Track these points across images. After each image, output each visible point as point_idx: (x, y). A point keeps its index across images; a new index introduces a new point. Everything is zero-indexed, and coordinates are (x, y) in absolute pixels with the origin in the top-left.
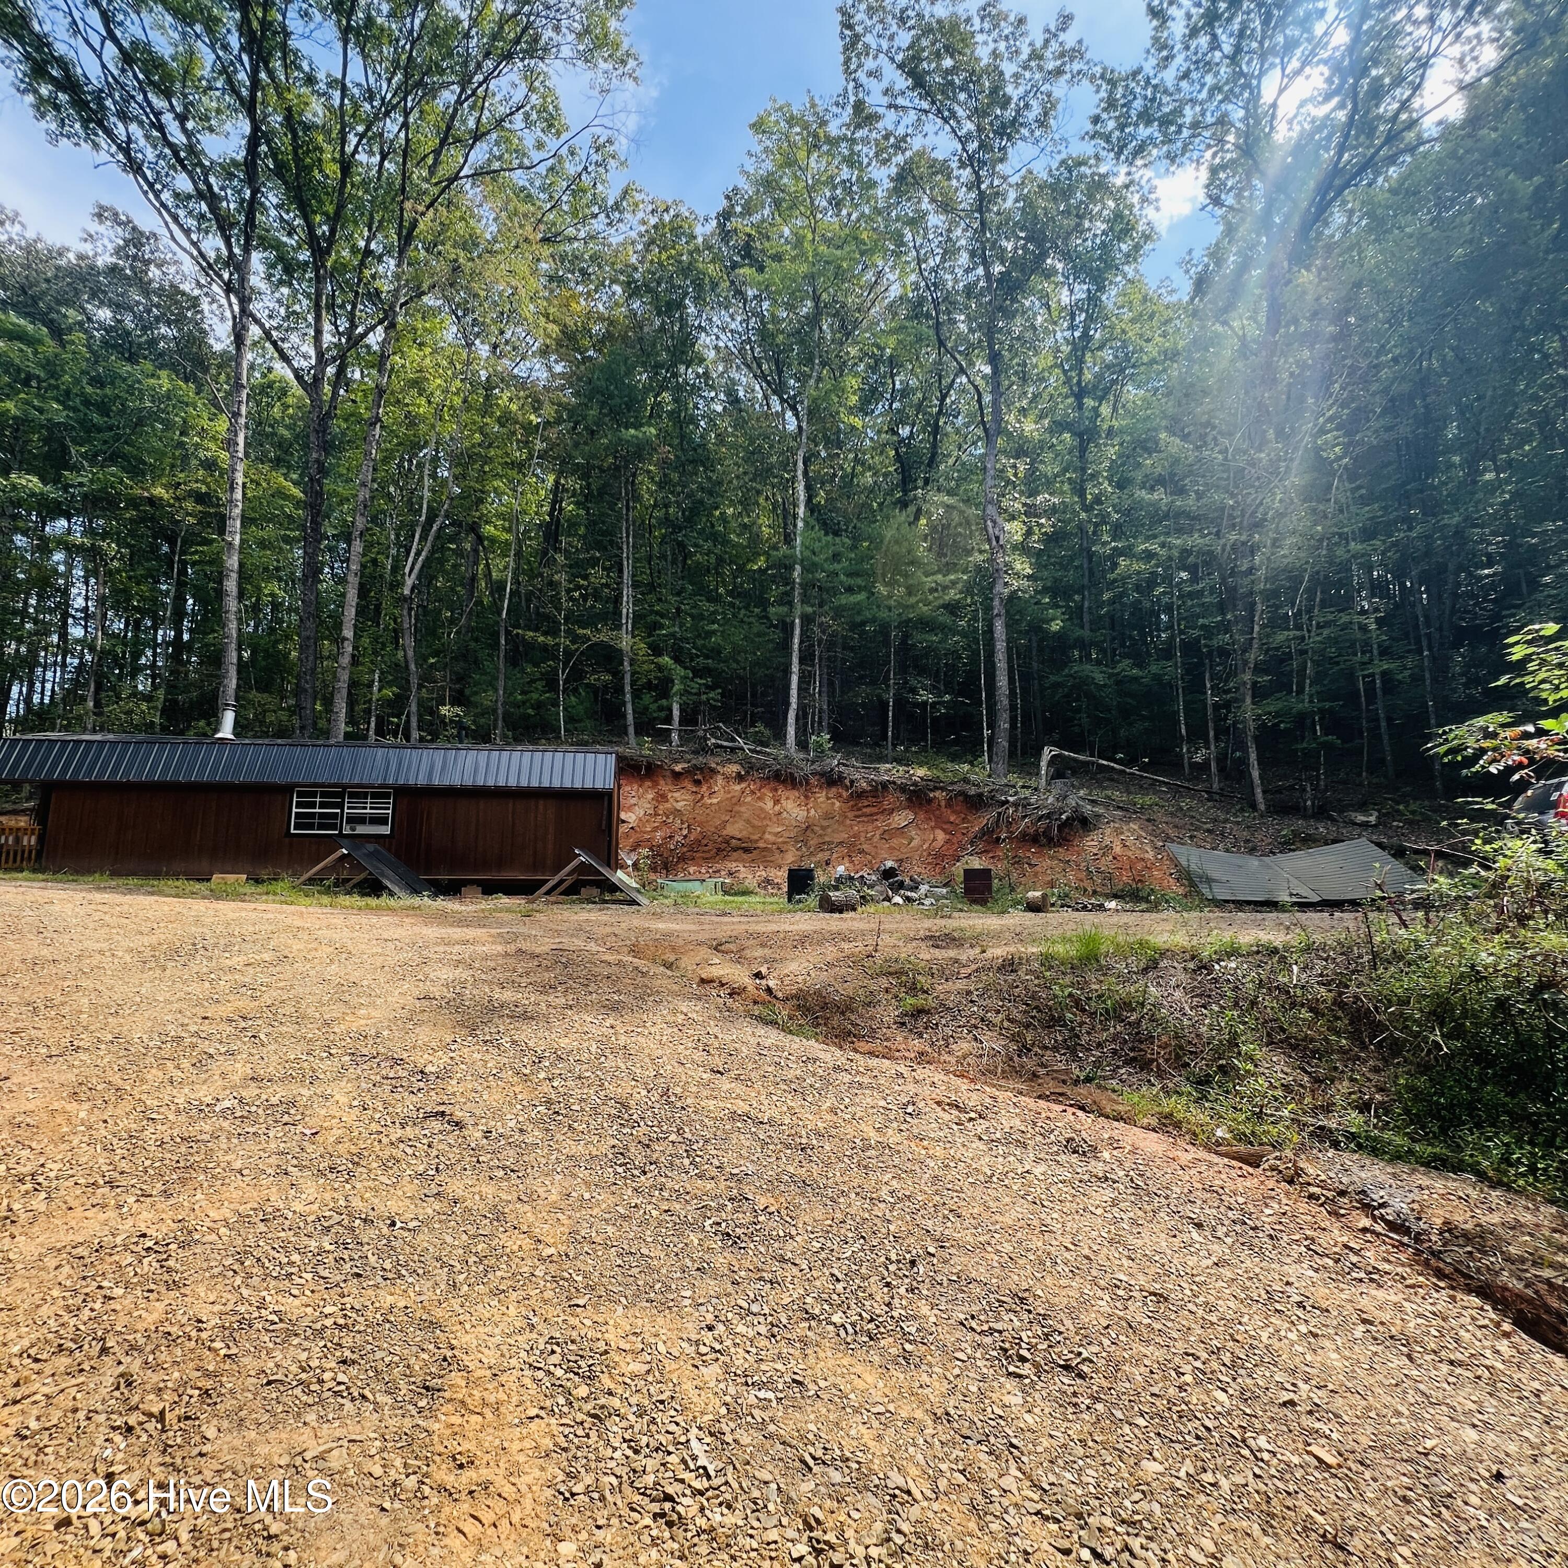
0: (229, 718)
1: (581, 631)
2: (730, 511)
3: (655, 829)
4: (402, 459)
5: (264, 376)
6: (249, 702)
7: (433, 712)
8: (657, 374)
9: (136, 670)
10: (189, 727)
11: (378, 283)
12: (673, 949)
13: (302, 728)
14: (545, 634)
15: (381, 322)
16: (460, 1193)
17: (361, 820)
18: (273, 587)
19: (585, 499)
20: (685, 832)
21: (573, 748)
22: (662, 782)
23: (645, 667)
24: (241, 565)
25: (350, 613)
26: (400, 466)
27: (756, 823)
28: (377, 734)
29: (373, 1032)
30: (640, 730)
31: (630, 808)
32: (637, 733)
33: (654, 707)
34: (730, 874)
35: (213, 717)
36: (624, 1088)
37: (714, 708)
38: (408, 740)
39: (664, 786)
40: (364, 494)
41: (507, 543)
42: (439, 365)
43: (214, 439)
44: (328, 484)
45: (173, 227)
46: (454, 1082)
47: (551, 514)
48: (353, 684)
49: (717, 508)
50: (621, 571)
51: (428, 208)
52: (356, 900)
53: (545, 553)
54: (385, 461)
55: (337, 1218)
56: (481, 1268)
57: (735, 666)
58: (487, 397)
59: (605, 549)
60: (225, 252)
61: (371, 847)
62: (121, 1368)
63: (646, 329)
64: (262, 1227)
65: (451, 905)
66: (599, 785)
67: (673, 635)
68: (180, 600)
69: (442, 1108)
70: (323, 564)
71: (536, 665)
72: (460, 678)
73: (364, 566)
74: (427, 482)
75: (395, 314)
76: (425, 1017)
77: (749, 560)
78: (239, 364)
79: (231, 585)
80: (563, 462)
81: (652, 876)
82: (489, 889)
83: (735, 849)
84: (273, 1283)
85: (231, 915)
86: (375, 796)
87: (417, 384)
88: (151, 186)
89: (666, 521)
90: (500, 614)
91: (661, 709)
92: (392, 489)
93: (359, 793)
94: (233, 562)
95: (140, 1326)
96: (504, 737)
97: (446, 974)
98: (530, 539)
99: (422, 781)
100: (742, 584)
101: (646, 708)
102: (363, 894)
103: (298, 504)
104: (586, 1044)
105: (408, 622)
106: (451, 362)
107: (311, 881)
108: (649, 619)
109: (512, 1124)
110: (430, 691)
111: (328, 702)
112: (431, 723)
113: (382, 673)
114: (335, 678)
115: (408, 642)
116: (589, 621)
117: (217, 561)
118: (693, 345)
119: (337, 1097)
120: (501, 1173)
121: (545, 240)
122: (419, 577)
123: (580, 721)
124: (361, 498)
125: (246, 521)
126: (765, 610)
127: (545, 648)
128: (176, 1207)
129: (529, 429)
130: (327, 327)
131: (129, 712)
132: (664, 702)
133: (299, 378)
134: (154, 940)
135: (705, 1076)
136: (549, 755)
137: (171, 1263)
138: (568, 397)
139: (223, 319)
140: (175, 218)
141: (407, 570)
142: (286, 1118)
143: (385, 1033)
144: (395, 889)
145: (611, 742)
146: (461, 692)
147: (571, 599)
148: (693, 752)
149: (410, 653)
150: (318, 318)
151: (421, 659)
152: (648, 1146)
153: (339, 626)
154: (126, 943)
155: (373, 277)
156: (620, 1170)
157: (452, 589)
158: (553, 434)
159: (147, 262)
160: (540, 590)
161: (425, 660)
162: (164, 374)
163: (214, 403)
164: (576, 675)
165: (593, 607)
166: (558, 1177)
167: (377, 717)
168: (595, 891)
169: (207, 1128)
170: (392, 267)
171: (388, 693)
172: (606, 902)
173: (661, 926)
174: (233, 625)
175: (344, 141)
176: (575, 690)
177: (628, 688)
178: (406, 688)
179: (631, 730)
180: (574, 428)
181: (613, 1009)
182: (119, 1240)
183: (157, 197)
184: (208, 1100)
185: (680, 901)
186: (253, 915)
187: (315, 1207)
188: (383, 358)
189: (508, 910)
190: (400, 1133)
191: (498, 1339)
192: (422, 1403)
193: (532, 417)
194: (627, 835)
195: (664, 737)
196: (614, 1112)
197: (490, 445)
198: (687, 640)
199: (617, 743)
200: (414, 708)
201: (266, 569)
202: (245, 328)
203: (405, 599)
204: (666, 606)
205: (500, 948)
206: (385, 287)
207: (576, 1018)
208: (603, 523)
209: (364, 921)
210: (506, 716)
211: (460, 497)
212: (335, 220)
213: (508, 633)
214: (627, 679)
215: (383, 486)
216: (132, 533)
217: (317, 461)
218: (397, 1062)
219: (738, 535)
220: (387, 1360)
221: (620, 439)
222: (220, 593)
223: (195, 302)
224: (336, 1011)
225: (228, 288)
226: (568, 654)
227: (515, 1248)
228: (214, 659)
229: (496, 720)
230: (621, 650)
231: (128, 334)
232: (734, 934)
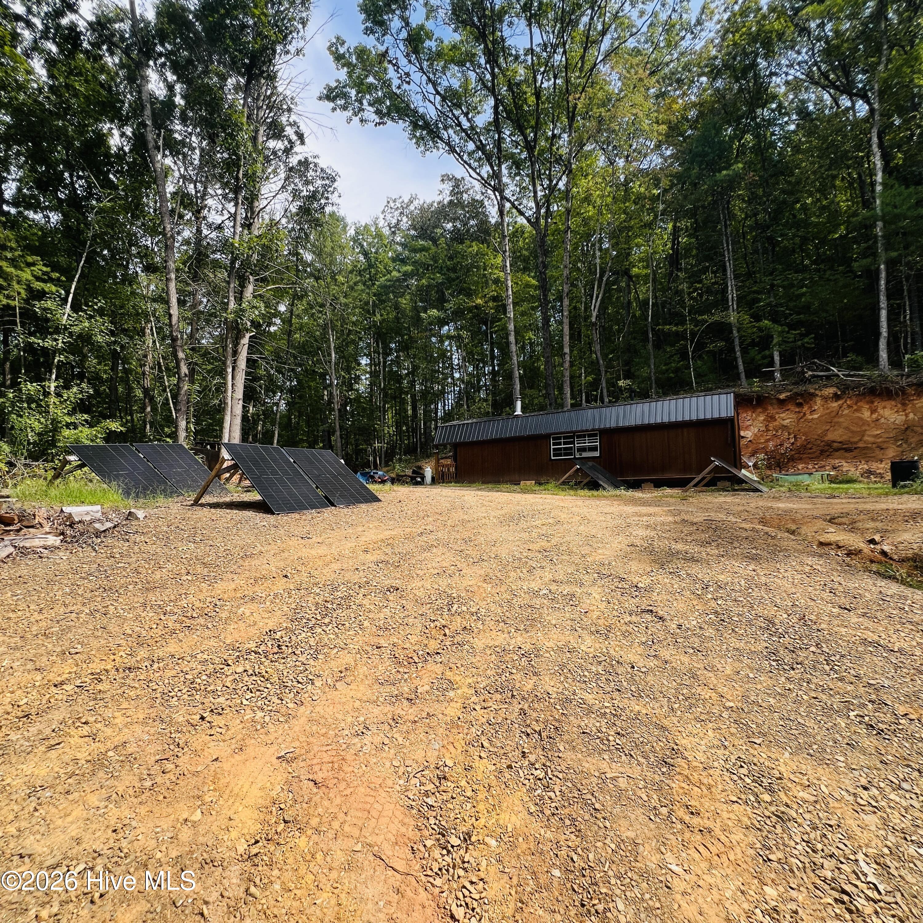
0: (519, 404)
1: (700, 318)
2: (809, 201)
3: (768, 441)
4: (583, 246)
5: (514, 227)
6: (526, 395)
7: (615, 385)
8: (740, 123)
9: (479, 389)
10: (502, 412)
11: (560, 151)
12: (794, 521)
13: (550, 404)
14: (676, 325)
15: (564, 174)
16: (668, 658)
17: (583, 450)
18: (531, 335)
19: (693, 232)
20: (792, 441)
21: (703, 394)
22: (770, 408)
23: (750, 331)
24: (515, 327)
25: (567, 339)
26: (583, 250)
27: (855, 429)
28: (586, 402)
29: (607, 562)
30: (749, 375)
31: (747, 428)
32: (747, 377)
33: (758, 357)
34: (834, 468)
35: (511, 404)
36: (770, 611)
37: (808, 349)
38: (603, 403)
39: (771, 410)
40: (566, 272)
41: (647, 275)
42: (597, 183)
43: (497, 268)
44: (549, 273)
45: (470, 170)
46: (655, 594)
47: (672, 248)
48: (572, 377)
49: (798, 202)
50: (725, 270)
51: (581, 93)
52: (586, 492)
53: (671, 274)
54: (576, 249)
55: (604, 658)
56: (687, 703)
57: (825, 315)
58: (626, 191)
59: (712, 259)
60: (491, 172)
61: (590, 464)
62: (521, 706)
63: (728, 97)
64: (568, 655)
65: (638, 494)
66: (723, 415)
67: (769, 304)
68: (492, 351)
69: (651, 608)
70: (550, 316)
71: (673, 345)
72: (627, 363)
73: (570, 312)
74: (598, 254)
75: (571, 164)
76: (634, 556)
77: (830, 232)
78: (503, 226)
79: (512, 339)
80: (677, 213)
81: (768, 472)
82: (658, 484)
83: (837, 450)
84: (578, 684)
85: (532, 501)
86: (589, 436)
87: (587, 199)
88: (459, 155)
89: (757, 225)
90: (647, 319)
91: (764, 357)
92: (579, 265)
93: (581, 435)
94: (511, 327)
95: (525, 689)
96: (657, 393)
97: (642, 533)
98: (660, 268)
99: (613, 425)
100: (825, 253)
101: (753, 359)
102: (590, 489)
103: (536, 288)
104: (737, 580)
105: (596, 337)
106: (604, 178)
107: (564, 483)
108: (749, 298)
109: (694, 623)
110: (611, 374)
111: (561, 389)
112: (614, 392)
113: (586, 368)
114: (563, 376)
115: (597, 347)
116: (706, 309)
117: (504, 328)
118: (767, 89)
119: (594, 595)
120: (692, 651)
121: (652, 73)
122: (599, 311)
123: (706, 375)
124: (565, 275)
125: (515, 304)
126: (849, 266)
127: (677, 333)
128: (531, 637)
129: (655, 199)
130: (539, 188)
131: (480, 408)
132: (767, 352)
133: (529, 221)
134: (503, 512)
135: (834, 610)
136: (688, 400)
137: (533, 663)
138: (677, 168)
139: (493, 205)
140: (470, 165)
141: (592, 308)
142: (571, 603)
143: (614, 563)
144: (606, 486)
145: (728, 386)
146: (629, 371)
147: (692, 298)
148: (793, 384)
149: (599, 354)
150: (534, 186)
151: (605, 356)
152: (793, 652)
153: (562, 347)
154: (493, 514)
155: (558, 149)
156: (774, 664)
157: (617, 312)
158: (669, 197)
159: (462, 193)
160: (670, 298)
161: (607, 355)
162: (474, 244)
163: (495, 250)
164: (700, 346)
165: (707, 299)
166: (729, 660)
167: (586, 393)
168: (728, 484)
169: (538, 602)
170: (566, 139)
171: (590, 378)
172: (737, 490)
173: (781, 505)
174: (515, 358)
175: (535, 81)
176: (700, 357)
177: (737, 348)
178: (599, 374)
179: (743, 376)
180: (683, 187)
181: (752, 559)
182: (511, 648)
183: (462, 159)
184: (536, 589)
185: (793, 488)
186: (541, 500)
187: (592, 650)
188: (568, 191)
189: (672, 497)
190: (629, 618)
191: (703, 748)
192: (664, 770)
193: (655, 191)
194: (747, 446)
195: (770, 376)
196: (763, 625)
197: (631, 219)
198: (781, 305)
199: (734, 386)
200: (604, 385)
201: (525, 326)
202: (503, 206)
203: (594, 324)
204: (763, 285)
205: (671, 519)
206: (564, 151)
207: (727, 563)
208: (709, 242)
209: (593, 503)
210: (657, 380)
211: (616, 256)
212: (536, 128)
213: (653, 330)
214: (737, 342)
215: (575, 264)
216: (471, 325)
217: (543, 262)
218: (622, 580)
219: (819, 217)
220: (641, 739)
221: (716, 181)
222: (508, 344)
223: (482, 203)
224: (586, 550)
225: (495, 189)
226: (693, 334)
227: (707, 697)
228: (509, 376)
229: (651, 384)
230: (730, 324)
231: (459, 230)
232: (844, 511)
